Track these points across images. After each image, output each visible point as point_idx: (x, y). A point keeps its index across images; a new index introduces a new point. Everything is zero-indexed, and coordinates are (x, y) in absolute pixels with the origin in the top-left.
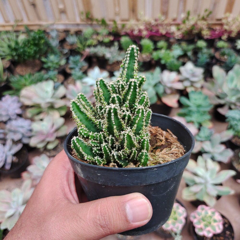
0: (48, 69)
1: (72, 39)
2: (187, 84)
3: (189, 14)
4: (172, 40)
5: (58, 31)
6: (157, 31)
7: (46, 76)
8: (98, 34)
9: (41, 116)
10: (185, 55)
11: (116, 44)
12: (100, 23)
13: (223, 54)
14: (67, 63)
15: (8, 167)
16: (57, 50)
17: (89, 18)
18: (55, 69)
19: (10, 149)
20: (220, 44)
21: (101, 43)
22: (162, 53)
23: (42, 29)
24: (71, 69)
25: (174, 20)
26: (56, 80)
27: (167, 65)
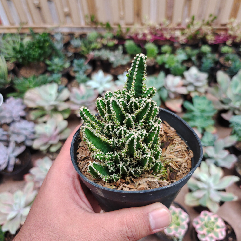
0: (52, 72)
1: (76, 43)
2: (191, 88)
3: (193, 19)
4: (176, 45)
5: (62, 34)
6: (162, 36)
7: (50, 79)
8: (102, 37)
9: (44, 119)
11: (120, 47)
12: (105, 27)
13: (228, 59)
14: (71, 66)
15: (10, 169)
16: (61, 53)
17: (94, 21)
18: (59, 72)
19: (13, 151)
20: (225, 49)
21: (105, 47)
22: (166, 58)
23: (47, 32)
24: (75, 72)
25: (179, 25)
26: (60, 83)
27: (171, 69)
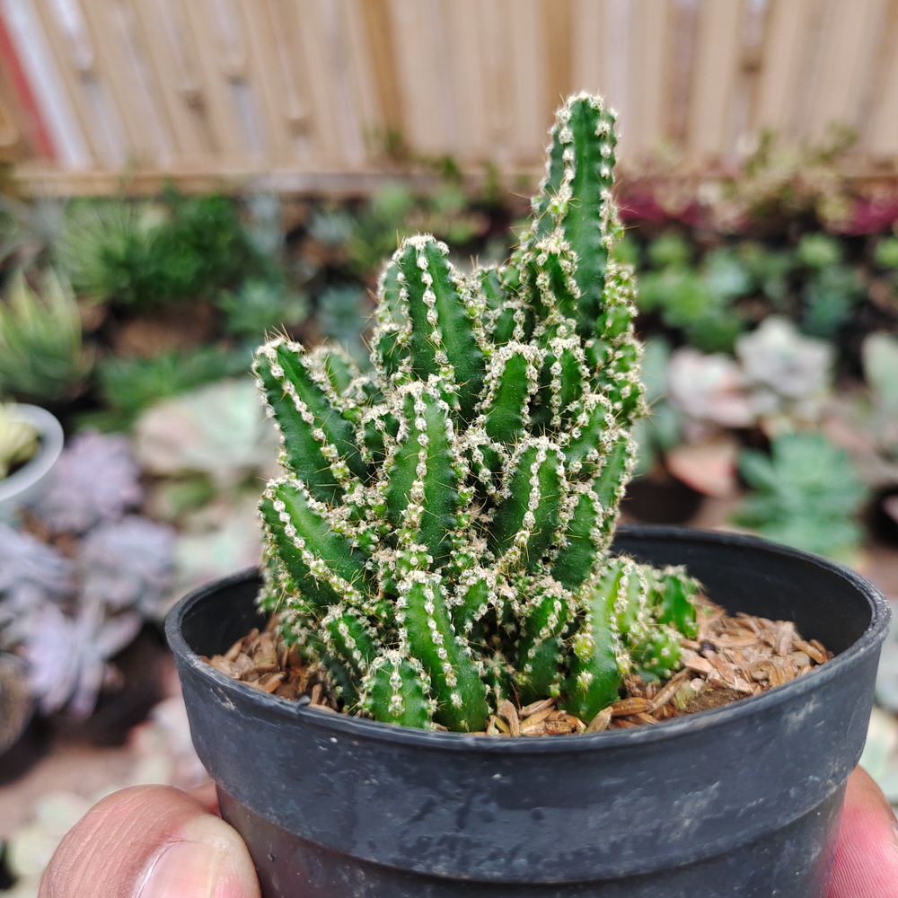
4: (703, 236)
9: (212, 514)
10: (755, 294)
15: (83, 705)
16: (276, 268)
19: (96, 635)
20: (891, 252)
22: (670, 284)
25: (714, 163)
27: (690, 331)
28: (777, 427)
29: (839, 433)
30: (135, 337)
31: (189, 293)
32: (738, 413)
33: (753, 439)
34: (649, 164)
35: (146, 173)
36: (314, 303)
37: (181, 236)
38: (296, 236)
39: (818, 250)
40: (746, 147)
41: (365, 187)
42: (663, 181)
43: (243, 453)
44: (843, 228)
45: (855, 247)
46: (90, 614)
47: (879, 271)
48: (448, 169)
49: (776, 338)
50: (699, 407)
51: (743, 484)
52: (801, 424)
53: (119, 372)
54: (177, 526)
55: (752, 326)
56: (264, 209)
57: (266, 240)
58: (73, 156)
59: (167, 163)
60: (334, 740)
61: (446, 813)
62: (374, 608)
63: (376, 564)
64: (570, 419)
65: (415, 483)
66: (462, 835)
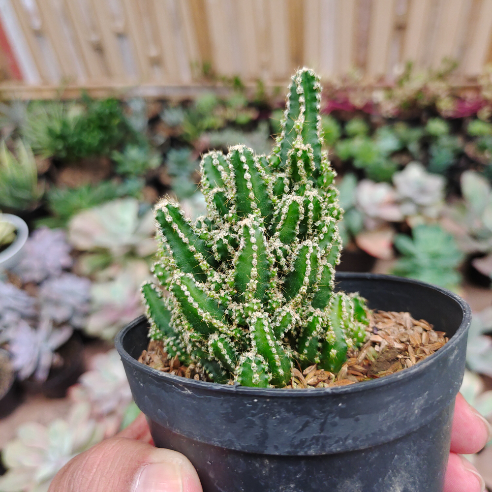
0: (124, 177)
2: (409, 209)
3: (409, 67)
4: (375, 119)
5: (146, 100)
6: (346, 102)
7: (121, 190)
9: (110, 272)
10: (403, 150)
11: (263, 127)
13: (483, 148)
14: (163, 164)
15: (42, 375)
16: (143, 137)
17: (208, 74)
18: (138, 176)
19: (48, 338)
20: (475, 127)
21: (232, 125)
22: (357, 146)
24: (173, 176)
25: (381, 79)
26: (142, 196)
27: (368, 170)
28: (415, 222)
29: (448, 225)
30: (67, 176)
31: (96, 152)
32: (394, 214)
33: (402, 228)
34: (344, 80)
35: (71, 86)
36: (164, 156)
37: (90, 121)
38: (154, 121)
39: (437, 127)
40: (398, 71)
41: (191, 94)
42: (354, 89)
43: (127, 238)
44: (450, 114)
45: (457, 125)
46: (45, 326)
47: (470, 138)
48: (237, 84)
49: (414, 173)
50: (373, 211)
51: (397, 252)
52: (428, 220)
53: (58, 196)
54: (92, 278)
55: (401, 168)
56: (136, 106)
57: (138, 123)
58: (32, 78)
59: (83, 81)
60: (256, 400)
61: (315, 426)
62: (234, 333)
63: (231, 311)
64: (316, 230)
65: (253, 269)
66: (322, 434)
